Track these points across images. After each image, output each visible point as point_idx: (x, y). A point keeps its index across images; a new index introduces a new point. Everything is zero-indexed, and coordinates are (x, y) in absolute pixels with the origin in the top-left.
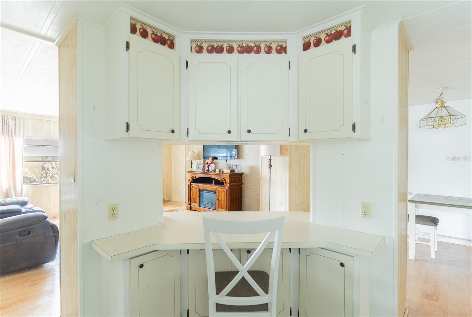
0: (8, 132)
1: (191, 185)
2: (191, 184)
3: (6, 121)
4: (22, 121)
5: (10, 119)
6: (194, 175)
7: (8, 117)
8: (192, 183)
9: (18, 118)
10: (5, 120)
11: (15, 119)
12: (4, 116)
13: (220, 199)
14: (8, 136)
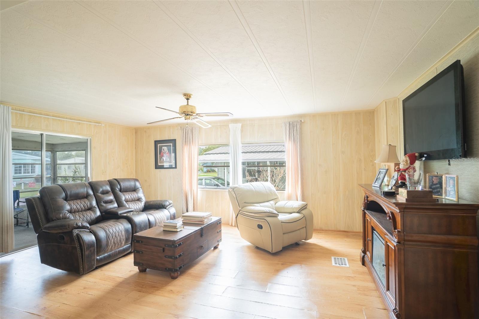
2: (365, 212)
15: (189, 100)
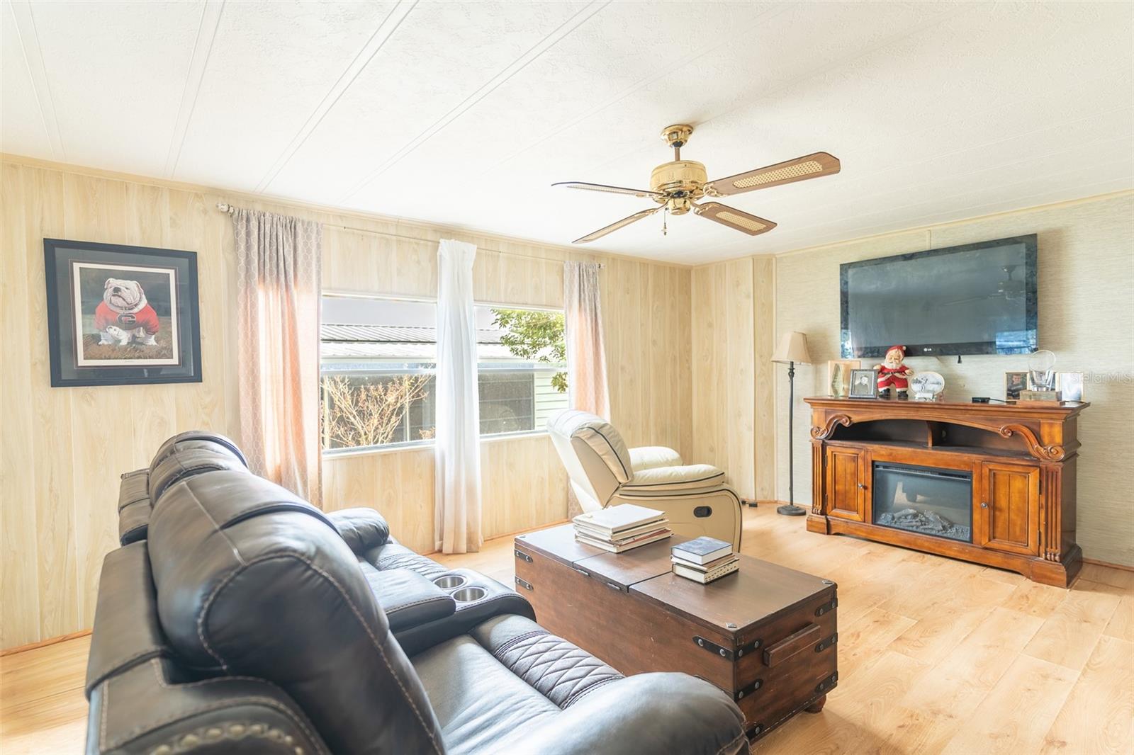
0: (276, 273)
1: (824, 446)
2: (827, 444)
3: (269, 232)
4: (314, 236)
5: (279, 227)
6: (842, 412)
7: (275, 219)
8: (830, 439)
9: (303, 222)
10: (267, 229)
11: (292, 226)
12: (262, 217)
13: (1002, 502)
14: (275, 287)
15: (681, 149)
